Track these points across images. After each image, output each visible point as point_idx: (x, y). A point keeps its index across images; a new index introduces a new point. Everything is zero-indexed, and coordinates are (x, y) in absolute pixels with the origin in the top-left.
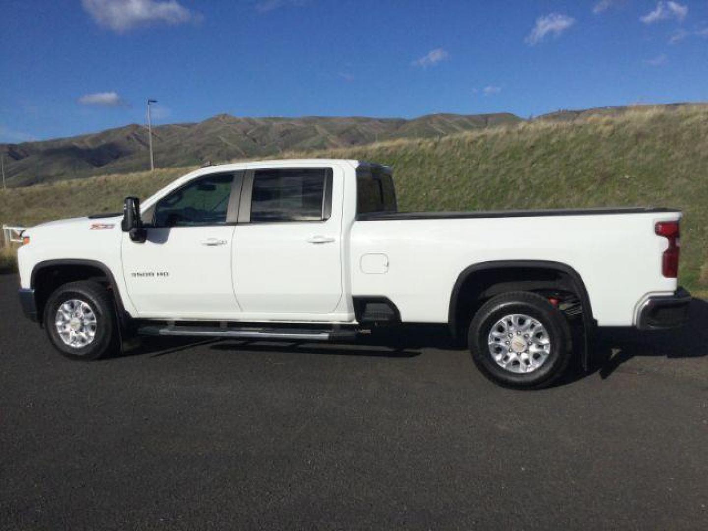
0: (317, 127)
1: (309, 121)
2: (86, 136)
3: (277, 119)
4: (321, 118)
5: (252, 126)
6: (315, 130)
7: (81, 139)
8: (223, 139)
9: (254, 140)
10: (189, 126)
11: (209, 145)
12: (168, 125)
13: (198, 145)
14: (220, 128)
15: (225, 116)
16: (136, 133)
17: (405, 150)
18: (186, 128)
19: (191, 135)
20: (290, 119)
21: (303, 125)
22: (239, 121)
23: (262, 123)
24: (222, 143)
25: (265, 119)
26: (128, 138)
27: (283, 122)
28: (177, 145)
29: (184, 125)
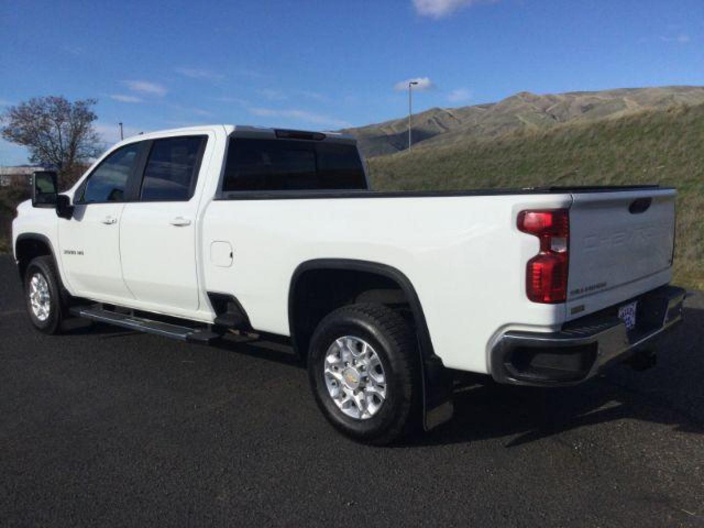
0: (625, 99)
1: (615, 93)
2: (392, 122)
3: (579, 94)
4: (629, 90)
5: (551, 103)
6: (624, 102)
7: (388, 125)
8: (521, 118)
9: (554, 117)
10: (487, 107)
11: (506, 124)
12: (468, 108)
13: (495, 125)
14: (518, 106)
15: (524, 94)
16: (436, 116)
17: (650, 118)
18: (484, 110)
19: (489, 116)
20: (595, 93)
21: (610, 98)
22: (539, 98)
23: (563, 99)
24: (519, 121)
25: (567, 94)
26: (429, 121)
27: (585, 96)
28: (475, 127)
29: (481, 107)
